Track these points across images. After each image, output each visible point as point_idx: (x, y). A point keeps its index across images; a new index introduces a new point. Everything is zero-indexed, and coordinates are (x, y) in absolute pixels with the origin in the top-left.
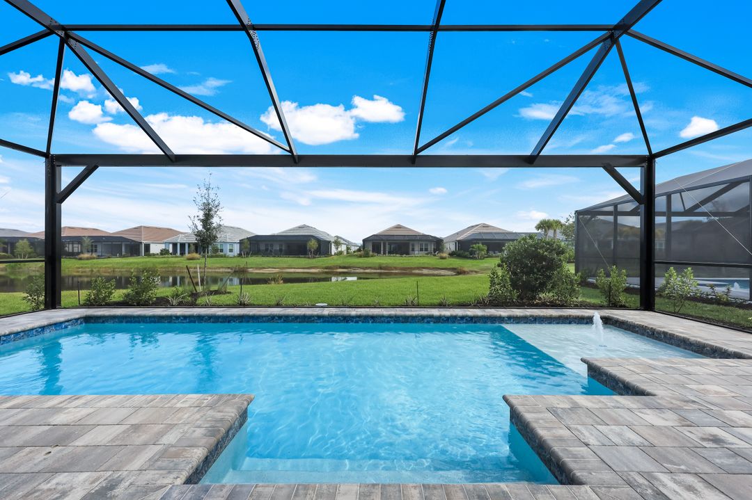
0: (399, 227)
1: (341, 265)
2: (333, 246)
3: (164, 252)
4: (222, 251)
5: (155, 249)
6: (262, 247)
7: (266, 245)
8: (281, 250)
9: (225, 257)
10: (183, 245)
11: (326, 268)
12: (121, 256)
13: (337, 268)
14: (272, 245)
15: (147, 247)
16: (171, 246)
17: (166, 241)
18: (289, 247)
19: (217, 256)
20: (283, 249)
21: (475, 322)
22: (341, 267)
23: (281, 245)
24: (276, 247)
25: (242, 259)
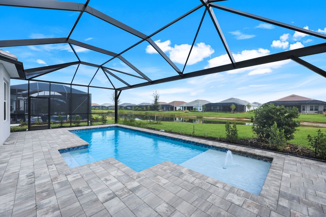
0: (293, 96)
1: (246, 117)
2: (246, 108)
3: (180, 110)
4: (197, 109)
5: (177, 109)
6: (212, 108)
7: (214, 107)
8: (220, 109)
9: (198, 112)
10: (185, 107)
11: (238, 118)
12: (169, 111)
13: (244, 119)
14: (216, 107)
15: (176, 108)
16: (182, 107)
17: (180, 106)
18: (224, 108)
19: (195, 112)
20: (221, 109)
21: (198, 145)
22: (246, 118)
23: (220, 107)
24: (218, 108)
25: (202, 113)
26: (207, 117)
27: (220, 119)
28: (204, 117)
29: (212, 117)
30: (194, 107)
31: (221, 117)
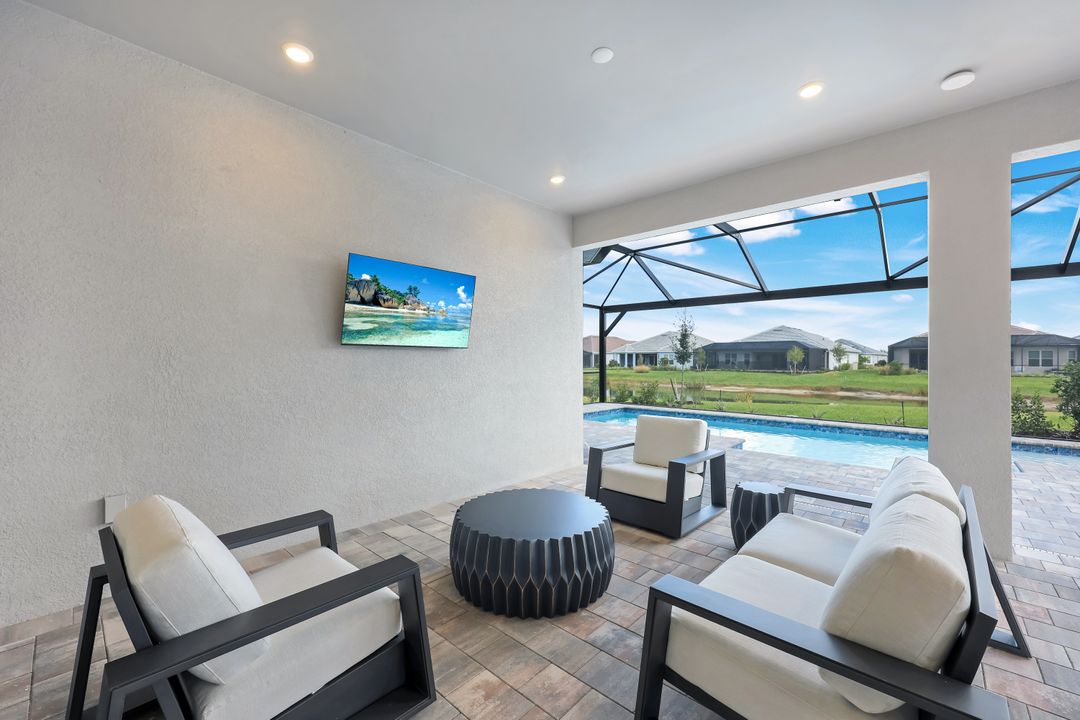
1: (845, 386)
2: (831, 357)
3: (613, 364)
4: (672, 362)
6: (722, 359)
7: (727, 356)
8: (747, 362)
10: (630, 356)
11: (819, 389)
13: (837, 391)
14: (734, 356)
17: (613, 351)
18: (760, 357)
19: (665, 369)
20: (751, 360)
22: (842, 389)
23: (747, 356)
24: (741, 358)
25: (693, 374)
26: (716, 385)
27: (763, 393)
28: (708, 387)
29: (732, 385)
30: (660, 357)
31: (763, 387)
